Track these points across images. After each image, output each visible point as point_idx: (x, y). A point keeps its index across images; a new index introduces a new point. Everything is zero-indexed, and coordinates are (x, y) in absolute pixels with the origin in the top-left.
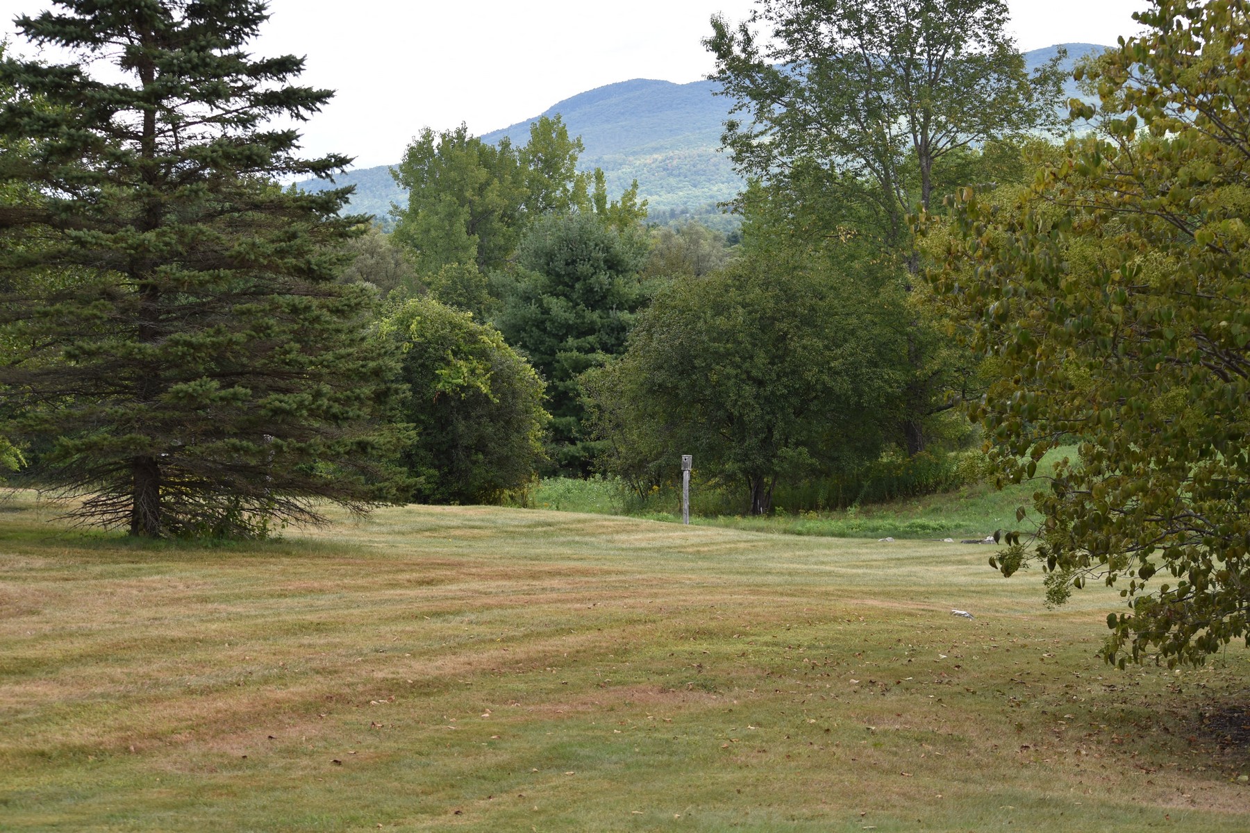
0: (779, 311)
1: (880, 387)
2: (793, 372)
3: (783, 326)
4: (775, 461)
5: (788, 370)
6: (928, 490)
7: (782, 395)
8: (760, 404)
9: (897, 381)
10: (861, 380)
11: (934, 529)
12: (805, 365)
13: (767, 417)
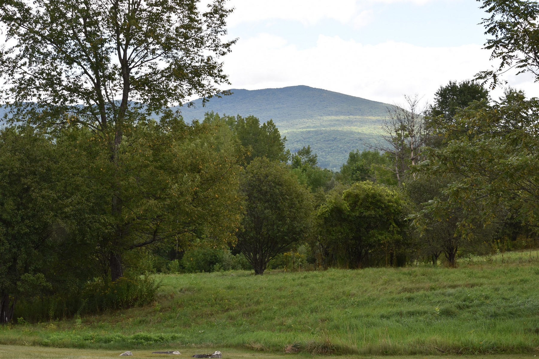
0: (23, 170)
1: (98, 229)
2: (34, 216)
3: (27, 181)
4: (19, 283)
5: (30, 214)
6: (128, 305)
7: (26, 234)
8: (8, 240)
9: (110, 224)
10: (85, 223)
11: (156, 341)
12: (43, 210)
13: (14, 250)
